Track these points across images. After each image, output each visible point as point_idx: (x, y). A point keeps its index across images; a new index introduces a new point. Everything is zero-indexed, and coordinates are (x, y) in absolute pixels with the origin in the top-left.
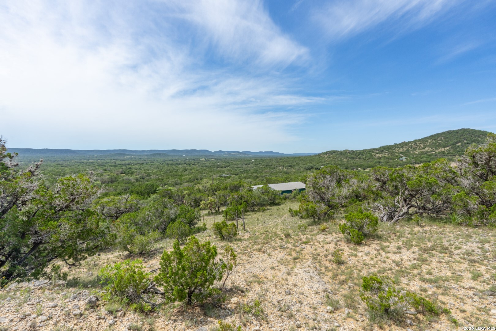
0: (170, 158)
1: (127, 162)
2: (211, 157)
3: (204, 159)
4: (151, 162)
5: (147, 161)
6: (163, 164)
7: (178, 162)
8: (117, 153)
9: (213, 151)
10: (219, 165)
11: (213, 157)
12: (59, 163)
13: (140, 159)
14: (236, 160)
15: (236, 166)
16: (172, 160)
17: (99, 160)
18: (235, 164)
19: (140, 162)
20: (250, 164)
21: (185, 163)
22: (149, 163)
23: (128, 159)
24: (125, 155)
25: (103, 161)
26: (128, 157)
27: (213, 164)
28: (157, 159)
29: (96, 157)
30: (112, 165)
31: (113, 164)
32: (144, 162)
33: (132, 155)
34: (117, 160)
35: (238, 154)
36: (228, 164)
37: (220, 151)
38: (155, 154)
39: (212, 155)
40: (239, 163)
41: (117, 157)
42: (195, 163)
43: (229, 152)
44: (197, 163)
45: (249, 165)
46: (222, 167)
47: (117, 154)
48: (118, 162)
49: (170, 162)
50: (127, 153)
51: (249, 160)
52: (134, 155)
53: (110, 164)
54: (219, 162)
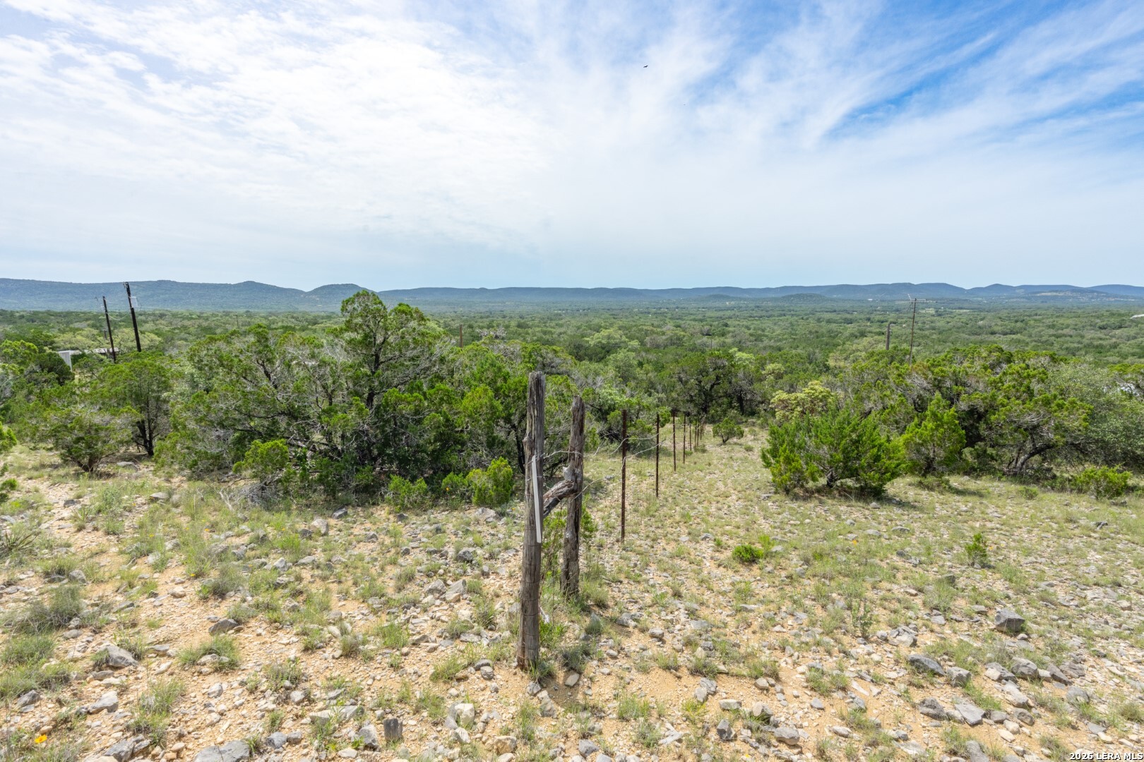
0: (829, 305)
1: (728, 313)
2: (957, 305)
3: (932, 311)
4: (781, 315)
5: (770, 313)
6: (807, 319)
7: (848, 316)
8: (712, 294)
9: (967, 287)
10: (980, 327)
11: (966, 305)
12: (614, 312)
13: (758, 307)
14: (1060, 312)
15: (1051, 332)
16: (835, 311)
17: (677, 308)
18: (1052, 326)
19: (755, 315)
20: (1120, 327)
21: (869, 319)
22: (774, 316)
23: (732, 309)
24: (728, 298)
25: (684, 311)
26: (733, 303)
27: (960, 324)
28: (795, 309)
29: (674, 303)
30: (697, 318)
31: (700, 317)
32: (764, 313)
33: (741, 299)
34: (709, 308)
35: (1069, 294)
36: (1019, 324)
37: (996, 287)
38: (791, 296)
39: (962, 297)
40: (1070, 321)
41: (710, 304)
42: (900, 321)
43: (1030, 290)
44: (904, 320)
45: (1118, 332)
46: (993, 333)
47: (711, 296)
48: (709, 314)
49: (827, 316)
50: (732, 295)
51: (1120, 315)
52: (745, 300)
53: (692, 317)
54: (982, 320)
